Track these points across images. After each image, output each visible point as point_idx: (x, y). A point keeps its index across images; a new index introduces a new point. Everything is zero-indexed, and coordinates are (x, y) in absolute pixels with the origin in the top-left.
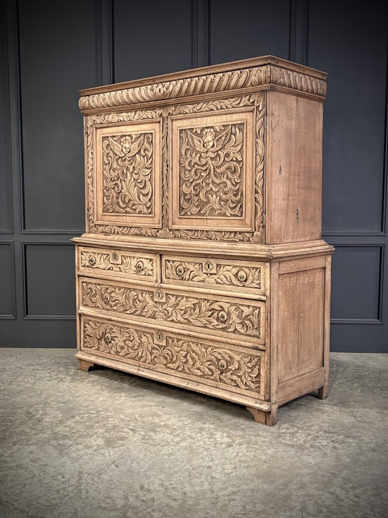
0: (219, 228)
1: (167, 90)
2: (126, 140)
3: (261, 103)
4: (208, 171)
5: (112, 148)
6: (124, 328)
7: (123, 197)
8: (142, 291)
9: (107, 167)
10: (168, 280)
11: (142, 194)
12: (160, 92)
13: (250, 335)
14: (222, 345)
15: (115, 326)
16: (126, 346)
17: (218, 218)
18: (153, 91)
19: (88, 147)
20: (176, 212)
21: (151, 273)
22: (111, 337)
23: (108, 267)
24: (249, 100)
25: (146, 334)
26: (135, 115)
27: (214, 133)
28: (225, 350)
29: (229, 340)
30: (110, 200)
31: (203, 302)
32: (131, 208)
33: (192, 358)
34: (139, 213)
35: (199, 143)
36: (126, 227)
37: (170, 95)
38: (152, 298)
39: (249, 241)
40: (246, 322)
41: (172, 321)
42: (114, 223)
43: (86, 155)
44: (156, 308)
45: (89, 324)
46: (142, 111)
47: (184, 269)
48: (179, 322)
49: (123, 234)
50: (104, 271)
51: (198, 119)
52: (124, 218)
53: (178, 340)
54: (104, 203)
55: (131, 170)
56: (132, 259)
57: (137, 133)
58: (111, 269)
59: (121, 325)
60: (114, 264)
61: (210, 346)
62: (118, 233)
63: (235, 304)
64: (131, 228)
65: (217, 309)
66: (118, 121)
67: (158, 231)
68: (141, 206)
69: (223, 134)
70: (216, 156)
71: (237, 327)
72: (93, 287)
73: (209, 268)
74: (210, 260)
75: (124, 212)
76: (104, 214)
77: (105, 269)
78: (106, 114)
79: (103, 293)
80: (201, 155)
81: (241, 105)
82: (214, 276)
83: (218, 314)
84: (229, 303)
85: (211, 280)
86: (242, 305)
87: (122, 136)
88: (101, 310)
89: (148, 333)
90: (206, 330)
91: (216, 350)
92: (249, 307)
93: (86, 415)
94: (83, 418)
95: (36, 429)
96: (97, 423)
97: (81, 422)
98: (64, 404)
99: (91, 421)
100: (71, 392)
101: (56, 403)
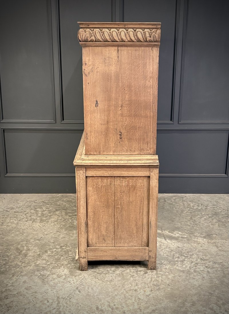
93: (54, 250)
94: (53, 252)
95: (25, 263)
96: (62, 256)
97: (52, 256)
98: (39, 241)
99: (58, 254)
100: (42, 231)
101: (34, 240)
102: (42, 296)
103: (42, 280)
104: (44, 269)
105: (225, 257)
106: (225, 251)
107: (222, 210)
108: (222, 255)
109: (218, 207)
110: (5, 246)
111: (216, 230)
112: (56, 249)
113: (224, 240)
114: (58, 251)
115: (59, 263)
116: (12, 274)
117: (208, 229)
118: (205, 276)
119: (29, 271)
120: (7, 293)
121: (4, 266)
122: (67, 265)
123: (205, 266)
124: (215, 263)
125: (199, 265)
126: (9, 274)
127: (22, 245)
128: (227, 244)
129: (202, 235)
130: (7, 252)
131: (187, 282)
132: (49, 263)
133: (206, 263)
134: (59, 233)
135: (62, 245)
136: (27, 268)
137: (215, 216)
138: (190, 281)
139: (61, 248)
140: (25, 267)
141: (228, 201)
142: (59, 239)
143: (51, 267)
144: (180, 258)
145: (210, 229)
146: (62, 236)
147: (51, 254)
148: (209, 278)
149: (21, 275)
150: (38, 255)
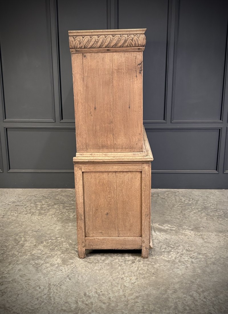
93: (50, 241)
94: (48, 243)
95: (21, 252)
96: (57, 246)
97: (47, 246)
98: (36, 232)
99: (53, 245)
100: (40, 223)
101: (31, 232)
102: (34, 283)
103: (36, 268)
104: (38, 258)
105: (209, 248)
106: (210, 243)
107: (211, 204)
108: (207, 246)
109: (208, 201)
110: (4, 237)
111: (204, 223)
112: (51, 240)
113: (211, 233)
114: (53, 242)
115: (53, 253)
116: (8, 263)
117: (196, 222)
118: (189, 265)
119: (24, 260)
120: (3, 280)
121: (2, 255)
122: (61, 255)
123: (190, 257)
124: (199, 254)
125: (184, 255)
126: (6, 263)
127: (20, 236)
128: (213, 236)
129: (190, 227)
130: (6, 243)
131: (171, 271)
132: (44, 253)
133: (191, 253)
134: (55, 225)
135: (57, 236)
136: (23, 258)
137: (204, 210)
138: (174, 270)
139: (56, 239)
140: (22, 256)
141: (218, 196)
142: (55, 230)
143: (46, 257)
144: (167, 249)
145: (198, 222)
146: (58, 228)
147: (46, 245)
148: (193, 267)
149: (17, 264)
150: (34, 245)
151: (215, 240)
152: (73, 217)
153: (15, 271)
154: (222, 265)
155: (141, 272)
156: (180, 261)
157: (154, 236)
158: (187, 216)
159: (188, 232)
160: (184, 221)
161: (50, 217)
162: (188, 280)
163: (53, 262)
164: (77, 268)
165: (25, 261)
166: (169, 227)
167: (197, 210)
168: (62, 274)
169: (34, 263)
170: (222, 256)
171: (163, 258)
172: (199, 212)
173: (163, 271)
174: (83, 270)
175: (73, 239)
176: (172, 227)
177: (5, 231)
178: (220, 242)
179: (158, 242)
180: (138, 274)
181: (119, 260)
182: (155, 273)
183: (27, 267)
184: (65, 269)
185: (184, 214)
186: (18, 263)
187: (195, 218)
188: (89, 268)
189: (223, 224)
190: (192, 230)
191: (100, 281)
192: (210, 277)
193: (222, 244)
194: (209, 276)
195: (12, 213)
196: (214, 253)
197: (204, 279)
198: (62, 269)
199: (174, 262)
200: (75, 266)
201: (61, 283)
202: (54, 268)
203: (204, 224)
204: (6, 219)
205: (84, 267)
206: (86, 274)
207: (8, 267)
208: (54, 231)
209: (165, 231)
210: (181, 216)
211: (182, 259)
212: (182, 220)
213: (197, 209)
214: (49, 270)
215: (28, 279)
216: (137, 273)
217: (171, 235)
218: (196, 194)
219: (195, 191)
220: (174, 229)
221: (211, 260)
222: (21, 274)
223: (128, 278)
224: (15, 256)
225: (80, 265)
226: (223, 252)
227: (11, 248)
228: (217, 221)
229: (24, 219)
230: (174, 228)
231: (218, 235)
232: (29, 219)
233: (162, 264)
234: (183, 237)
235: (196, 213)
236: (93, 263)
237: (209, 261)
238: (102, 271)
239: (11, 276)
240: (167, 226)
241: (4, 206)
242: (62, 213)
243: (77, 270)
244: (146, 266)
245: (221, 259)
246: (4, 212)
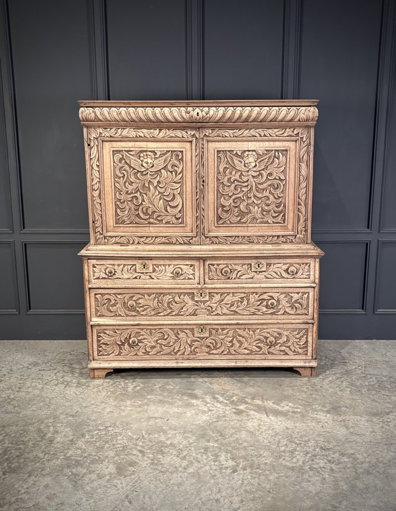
0: (262, 233)
1: (207, 114)
2: (147, 155)
3: (305, 135)
4: (249, 187)
5: (128, 162)
6: (155, 329)
7: (144, 209)
8: (180, 295)
9: (121, 181)
10: (212, 281)
11: (170, 205)
12: (198, 115)
13: (298, 314)
14: (271, 326)
15: (142, 329)
16: (158, 345)
17: (261, 225)
18: (189, 114)
19: (91, 159)
20: (213, 222)
21: (191, 276)
22: (138, 340)
23: (134, 276)
24: (293, 132)
25: (184, 330)
26: (159, 132)
27: (256, 155)
28: (273, 330)
29: (280, 321)
30: (126, 212)
31: (251, 295)
32: (156, 219)
33: (239, 341)
34: (166, 223)
35: (240, 163)
36: (149, 237)
37: (210, 119)
38: (193, 298)
39: (292, 242)
40: (295, 305)
41: (218, 314)
42: (133, 233)
43: (88, 167)
44: (198, 306)
45: (105, 333)
46: (169, 130)
47: (231, 270)
48: (225, 314)
49: (145, 243)
50: (128, 281)
51: (238, 143)
52: (147, 229)
53: (223, 329)
54: (117, 214)
55: (155, 184)
56: (167, 267)
57: (162, 149)
58: (138, 278)
59: (152, 327)
60: (143, 273)
61: (258, 329)
62: (138, 243)
63: (284, 293)
64: (156, 237)
65: (266, 298)
66: (136, 137)
67: (192, 239)
68: (169, 217)
69: (266, 157)
70: (258, 175)
71: (287, 310)
72: (111, 298)
73: (259, 267)
74: (260, 260)
75: (147, 223)
76: (117, 225)
77: (129, 279)
78: (119, 129)
79: (126, 301)
80: (242, 173)
81: (285, 135)
82: (263, 273)
83: (267, 303)
84: (278, 292)
85: (261, 276)
86: (291, 293)
87: (142, 152)
88: (124, 318)
89: (186, 329)
90: (255, 316)
91: (265, 331)
92: (298, 293)
93: (95, 433)
94: (92, 436)
95: (49, 454)
96: (107, 442)
97: (91, 442)
98: (73, 417)
99: (101, 440)
100: (79, 401)
101: (65, 416)
102: (71, 510)
103: (74, 483)
104: (78, 463)
105: (359, 444)
106: (359, 435)
107: (357, 366)
108: (354, 441)
109: (351, 360)
110: (21, 426)
111: (347, 399)
112: (98, 432)
113: (359, 417)
114: (101, 435)
115: (101, 455)
116: (28, 473)
117: (334, 398)
118: (326, 476)
119: (55, 467)
120: (18, 505)
121: (17, 458)
122: (114, 457)
123: (327, 460)
124: (343, 454)
125: (317, 457)
126: (24, 473)
127: (46, 424)
128: (362, 423)
129: (325, 407)
130: (23, 436)
131: (298, 487)
132: (86, 455)
133: (329, 454)
134: (103, 404)
135: (108, 424)
136: (52, 463)
137: (345, 376)
138: (302, 484)
139: (105, 429)
140: (49, 460)
141: (367, 352)
142: (103, 414)
143: (89, 462)
144: (289, 446)
145: (337, 398)
146: (108, 410)
147: (90, 440)
148: (333, 479)
149: (42, 475)
150: (70, 441)
151: (366, 430)
152: (132, 390)
153: (39, 489)
154: (382, 476)
155: (248, 488)
156: (311, 469)
157: (267, 423)
158: (319, 387)
159: (321, 416)
160: (314, 396)
161: (95, 390)
162: (327, 503)
163: (103, 471)
164: (142, 481)
165: (56, 469)
166: (290, 407)
167: (334, 377)
168: (116, 492)
169: (70, 474)
170: (381, 459)
171: (284, 462)
172: (338, 380)
173: (285, 486)
174: (152, 486)
175: (133, 428)
176: (296, 406)
177: (23, 415)
178: (375, 434)
179: (274, 434)
180: (242, 492)
181: (210, 466)
182: (271, 491)
183: (59, 480)
184: (122, 483)
185: (314, 384)
186: (44, 472)
187: (332, 391)
188: (161, 482)
189: (378, 400)
190: (328, 412)
191: (180, 506)
192: (363, 498)
193: (379, 437)
194: (361, 495)
195: (33, 384)
196: (367, 453)
197: (353, 502)
198: (117, 483)
199: (302, 469)
200: (139, 477)
201: (116, 509)
202: (103, 482)
203: (347, 401)
204: (24, 394)
205: (152, 481)
206: (157, 493)
207: (26, 482)
208: (102, 416)
209: (284, 414)
210: (308, 388)
211: (314, 464)
212: (311, 395)
213: (334, 374)
214: (95, 487)
215: (61, 504)
216: (242, 490)
217: (295, 421)
218: (331, 348)
219: (329, 343)
220: (299, 410)
221: (363, 465)
222: (48, 494)
223: (227, 500)
224: (38, 460)
225: (146, 476)
226: (381, 451)
227: (32, 445)
228: (367, 395)
229: (53, 394)
230: (299, 408)
231: (371, 421)
232: (61, 394)
233: (282, 474)
234: (313, 424)
235: (334, 381)
236: (167, 473)
237: (360, 468)
238: (183, 488)
239: (33, 497)
240: (288, 405)
241: (21, 371)
242: (114, 384)
243: (142, 486)
244: (256, 477)
245: (379, 465)
246: (21, 382)
